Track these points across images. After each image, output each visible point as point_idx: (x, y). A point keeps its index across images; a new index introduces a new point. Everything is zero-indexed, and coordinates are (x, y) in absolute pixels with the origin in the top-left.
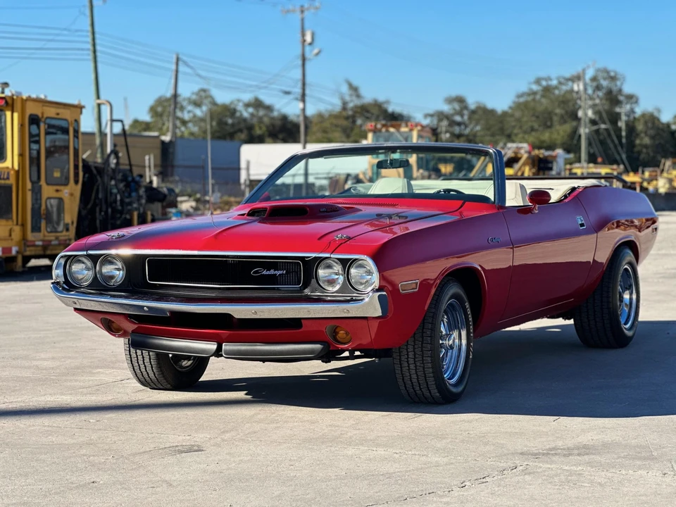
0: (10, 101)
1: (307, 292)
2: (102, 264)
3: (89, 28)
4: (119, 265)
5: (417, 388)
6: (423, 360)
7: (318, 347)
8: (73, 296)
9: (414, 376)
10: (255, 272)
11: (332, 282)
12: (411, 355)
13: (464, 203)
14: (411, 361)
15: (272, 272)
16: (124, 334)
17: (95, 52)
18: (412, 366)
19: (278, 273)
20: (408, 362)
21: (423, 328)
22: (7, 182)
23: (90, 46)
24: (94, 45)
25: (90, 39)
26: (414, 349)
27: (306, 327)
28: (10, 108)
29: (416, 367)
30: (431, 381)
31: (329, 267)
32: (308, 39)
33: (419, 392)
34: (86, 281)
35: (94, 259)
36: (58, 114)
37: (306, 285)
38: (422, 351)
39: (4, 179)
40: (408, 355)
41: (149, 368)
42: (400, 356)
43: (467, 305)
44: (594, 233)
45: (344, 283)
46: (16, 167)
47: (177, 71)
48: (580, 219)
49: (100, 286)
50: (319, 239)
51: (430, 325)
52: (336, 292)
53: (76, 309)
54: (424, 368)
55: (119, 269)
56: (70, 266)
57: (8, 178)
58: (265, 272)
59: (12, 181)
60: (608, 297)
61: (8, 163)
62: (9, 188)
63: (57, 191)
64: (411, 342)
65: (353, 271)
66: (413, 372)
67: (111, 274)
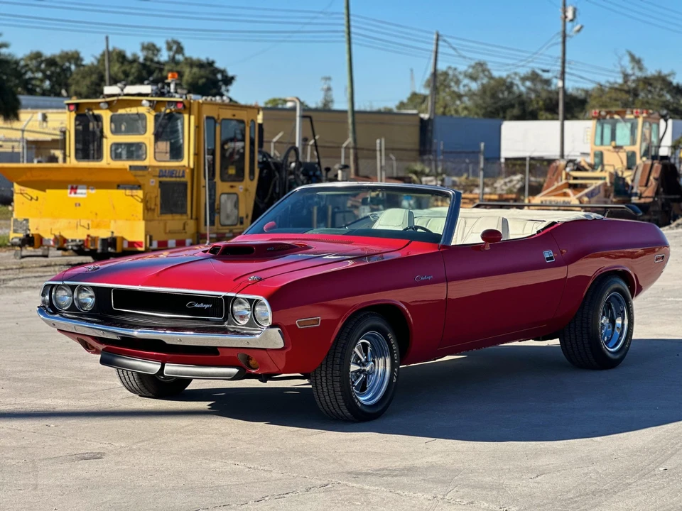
0: (187, 105)
1: (226, 325)
2: (79, 292)
3: (344, 11)
4: (92, 293)
5: (332, 408)
6: (333, 384)
7: (235, 371)
8: (56, 319)
9: (327, 398)
10: (190, 305)
11: (242, 317)
12: (324, 379)
13: (410, 242)
14: (324, 385)
15: (202, 305)
16: (97, 352)
17: (349, 33)
18: (325, 389)
19: (206, 306)
20: (321, 385)
21: (334, 357)
22: (183, 179)
23: (345, 28)
24: (349, 27)
25: (344, 22)
26: (326, 374)
27: (222, 354)
28: (187, 111)
29: (328, 389)
30: (341, 402)
31: (241, 303)
32: (570, 15)
33: (334, 411)
34: (65, 306)
35: (73, 288)
36: (234, 115)
37: (226, 318)
38: (332, 377)
39: (179, 177)
40: (321, 379)
41: (132, 379)
42: (316, 380)
43: (390, 336)
44: (564, 265)
45: (251, 319)
46: (192, 166)
47: (436, 53)
48: (547, 254)
49: (76, 311)
50: (235, 280)
51: (340, 355)
52: (246, 325)
53: (60, 330)
54: (334, 391)
55: (91, 297)
56: (55, 293)
57: (183, 176)
58: (196, 306)
59: (187, 178)
60: (588, 323)
61: (184, 162)
62: (185, 184)
63: (232, 187)
64: (323, 368)
65: (257, 309)
66: (326, 394)
67: (84, 301)
